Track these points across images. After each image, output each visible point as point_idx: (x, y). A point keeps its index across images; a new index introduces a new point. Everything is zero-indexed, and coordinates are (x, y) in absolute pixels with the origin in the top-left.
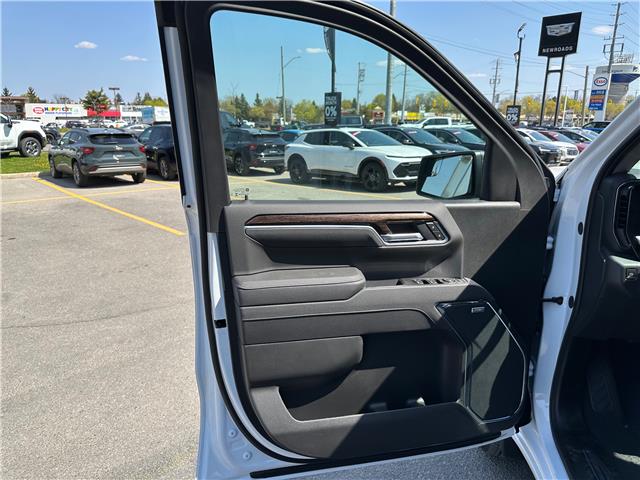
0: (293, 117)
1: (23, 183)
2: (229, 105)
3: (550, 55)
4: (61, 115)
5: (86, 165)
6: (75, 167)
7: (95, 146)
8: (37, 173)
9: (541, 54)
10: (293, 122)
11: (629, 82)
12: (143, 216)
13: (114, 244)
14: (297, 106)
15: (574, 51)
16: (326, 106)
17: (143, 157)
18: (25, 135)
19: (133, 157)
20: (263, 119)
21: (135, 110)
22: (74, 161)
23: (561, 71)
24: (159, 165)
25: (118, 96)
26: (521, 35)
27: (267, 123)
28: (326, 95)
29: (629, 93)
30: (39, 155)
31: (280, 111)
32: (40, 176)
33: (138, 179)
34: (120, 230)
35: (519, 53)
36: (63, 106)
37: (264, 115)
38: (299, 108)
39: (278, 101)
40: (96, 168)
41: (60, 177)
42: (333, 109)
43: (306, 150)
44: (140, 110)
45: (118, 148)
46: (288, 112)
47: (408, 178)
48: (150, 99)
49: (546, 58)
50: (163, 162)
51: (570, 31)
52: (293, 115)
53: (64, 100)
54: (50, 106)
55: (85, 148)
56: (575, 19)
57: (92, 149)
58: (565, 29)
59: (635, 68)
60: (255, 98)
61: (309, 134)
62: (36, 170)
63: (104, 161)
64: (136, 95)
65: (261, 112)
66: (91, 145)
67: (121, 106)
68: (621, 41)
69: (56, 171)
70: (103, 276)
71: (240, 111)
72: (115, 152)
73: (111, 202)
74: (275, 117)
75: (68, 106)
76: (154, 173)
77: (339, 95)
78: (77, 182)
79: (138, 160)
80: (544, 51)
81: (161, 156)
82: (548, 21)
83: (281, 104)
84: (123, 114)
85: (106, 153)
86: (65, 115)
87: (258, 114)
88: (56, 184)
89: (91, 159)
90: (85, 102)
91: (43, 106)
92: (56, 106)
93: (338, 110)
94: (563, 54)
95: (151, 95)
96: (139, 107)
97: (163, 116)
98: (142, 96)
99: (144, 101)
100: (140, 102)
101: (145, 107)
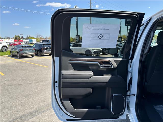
1: (5, 58)
3: (128, 26)
4: (7, 41)
5: (21, 53)
6: (18, 54)
8: (7, 56)
9: (126, 25)
12: (37, 64)
13: (33, 70)
16: (76, 38)
17: (34, 51)
18: (3, 47)
19: (32, 51)
21: (27, 40)
22: (18, 52)
24: (38, 53)
25: (22, 36)
26: (121, 21)
28: (76, 36)
30: (6, 51)
32: (8, 56)
33: (33, 56)
34: (33, 67)
36: (8, 39)
40: (23, 54)
41: (13, 56)
42: (78, 39)
43: (73, 48)
44: (28, 40)
45: (28, 49)
47: (96, 54)
48: (30, 37)
49: (127, 26)
53: (8, 38)
54: (4, 39)
55: (21, 49)
57: (22, 49)
61: (73, 45)
62: (7, 55)
63: (25, 52)
64: (27, 36)
66: (22, 48)
67: (23, 39)
69: (12, 55)
70: (34, 75)
72: (27, 50)
73: (28, 61)
75: (9, 39)
76: (37, 55)
77: (79, 36)
78: (18, 57)
80: (126, 24)
81: (38, 51)
84: (24, 41)
85: (26, 50)
86: (8, 42)
88: (13, 58)
89: (22, 52)
90: (14, 38)
91: (3, 39)
92: (6, 39)
93: (79, 39)
94: (130, 25)
95: (30, 36)
96: (28, 39)
97: (34, 41)
98: (28, 36)
99: (29, 37)
100: (28, 38)
101: (29, 39)
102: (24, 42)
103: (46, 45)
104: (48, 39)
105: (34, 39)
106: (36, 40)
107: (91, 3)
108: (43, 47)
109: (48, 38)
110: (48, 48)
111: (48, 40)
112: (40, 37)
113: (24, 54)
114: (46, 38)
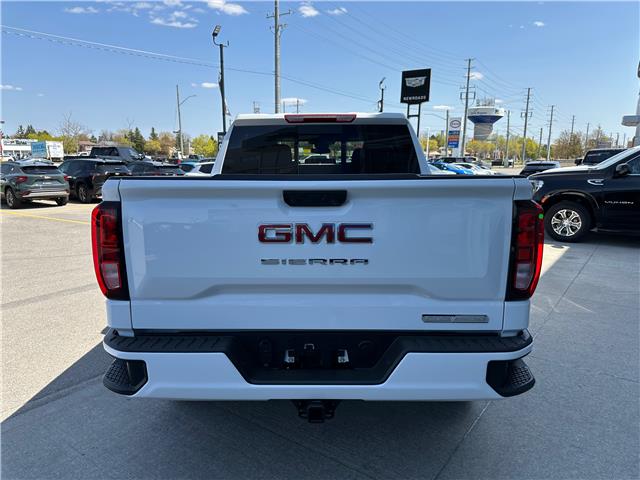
0: (192, 151)
2: (123, 138)
3: (410, 103)
5: (19, 190)
6: (9, 192)
7: (28, 175)
9: (402, 101)
10: (191, 157)
11: (493, 122)
14: (196, 140)
15: (427, 100)
17: (66, 184)
19: (59, 184)
20: (159, 153)
21: (18, 143)
22: (7, 188)
23: (418, 116)
24: (78, 193)
26: (382, 86)
27: (165, 157)
28: (219, 133)
29: (493, 132)
31: (178, 145)
33: (61, 202)
35: (381, 101)
37: (160, 149)
38: (197, 142)
39: (175, 135)
40: (29, 193)
44: (24, 144)
45: (46, 178)
46: (186, 146)
48: (34, 132)
49: (406, 105)
50: (81, 189)
51: (423, 83)
52: (190, 148)
55: (19, 177)
56: (426, 73)
57: (26, 178)
58: (419, 81)
59: (497, 111)
60: (151, 132)
63: (34, 188)
64: (18, 128)
65: (156, 146)
66: (25, 175)
68: (473, 90)
71: (134, 144)
72: (43, 180)
74: (172, 151)
76: (74, 198)
78: (11, 205)
79: (63, 186)
80: (405, 98)
81: (79, 184)
82: (406, 75)
83: (179, 138)
84: (5, 148)
85: (37, 180)
87: (154, 148)
89: (24, 185)
94: (419, 102)
95: (34, 128)
96: (23, 140)
97: (56, 150)
98: (25, 128)
99: (27, 134)
100: (23, 135)
101: (30, 140)
102: (5, 152)
103: (107, 163)
104: (110, 144)
105: (51, 139)
106: (61, 144)
107: (278, 14)
108: (98, 171)
109: (111, 140)
110: (114, 174)
111: (114, 148)
112: (80, 133)
113: (31, 195)
114: (103, 137)
